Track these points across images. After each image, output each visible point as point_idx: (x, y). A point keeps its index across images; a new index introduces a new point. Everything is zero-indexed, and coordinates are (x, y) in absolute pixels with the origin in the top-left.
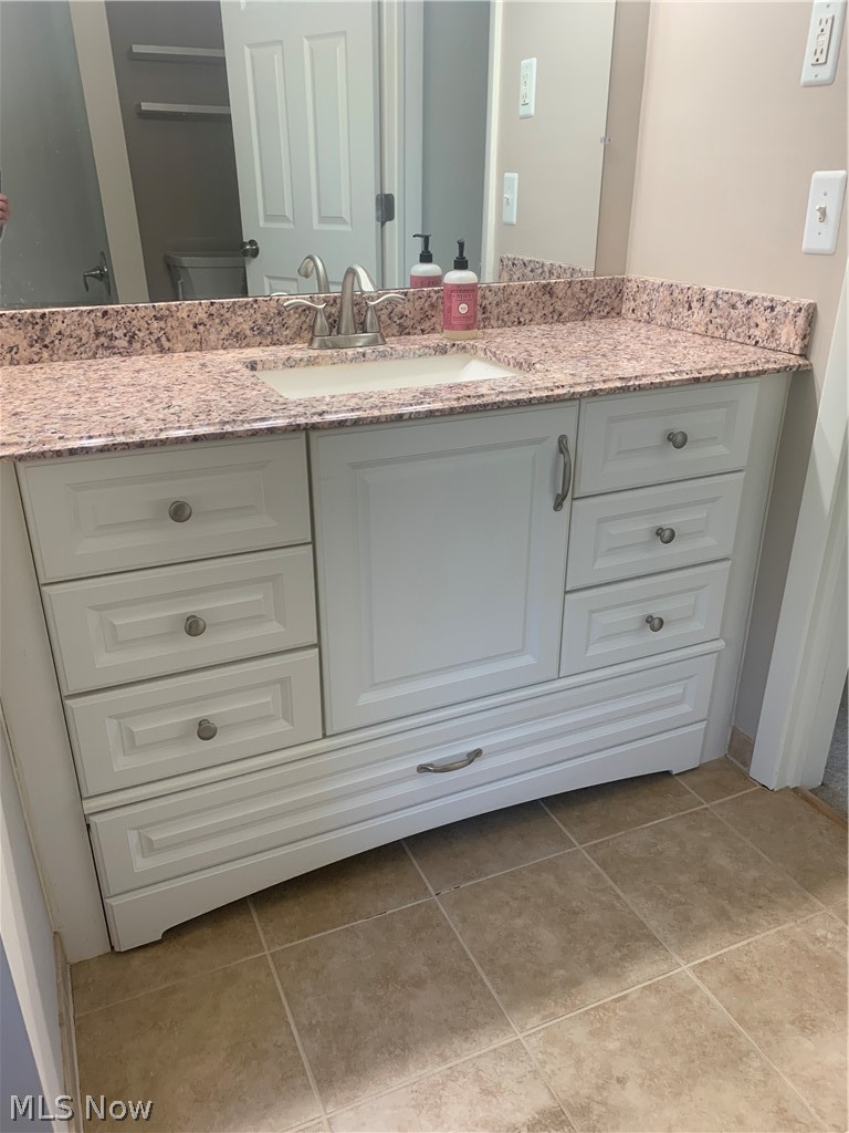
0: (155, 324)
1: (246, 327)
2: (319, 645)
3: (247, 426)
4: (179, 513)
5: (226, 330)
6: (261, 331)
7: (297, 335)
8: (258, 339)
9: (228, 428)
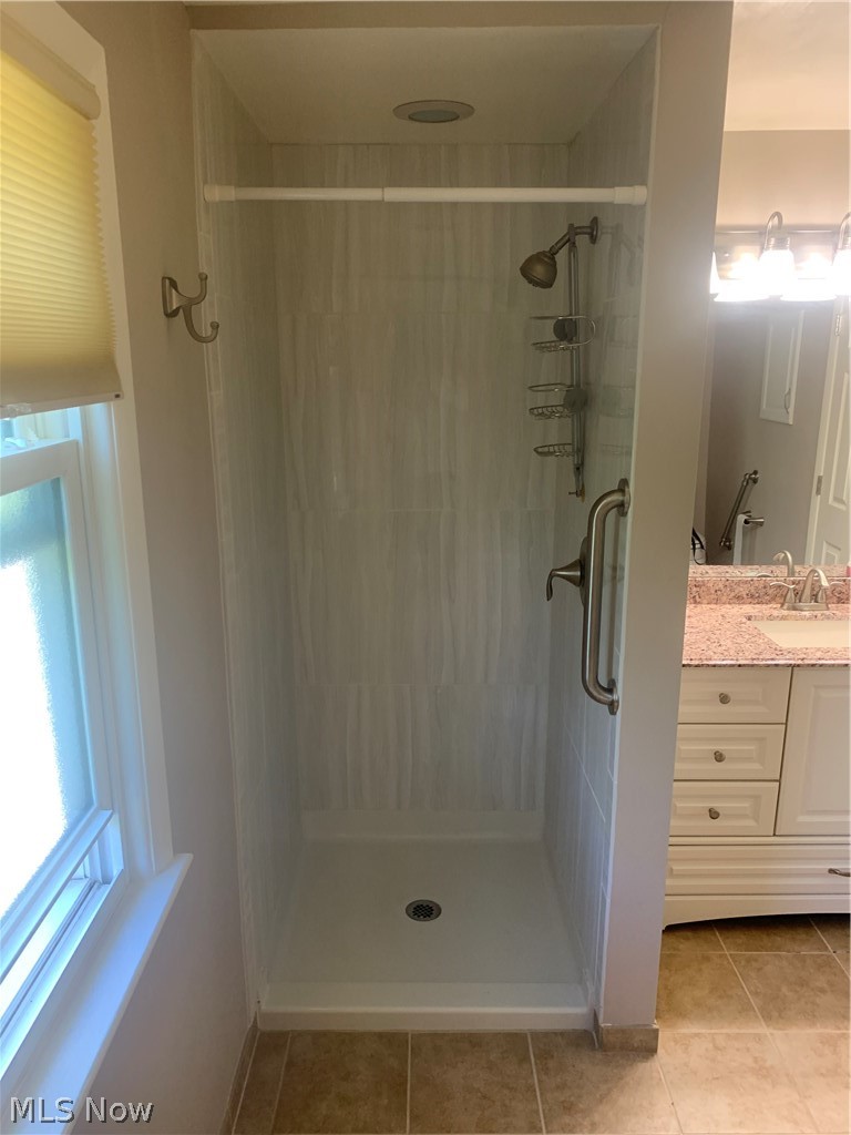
0: (695, 589)
1: (744, 594)
2: (779, 781)
3: (764, 662)
4: (724, 699)
5: (733, 594)
6: (752, 596)
7: (773, 599)
8: (750, 600)
9: (755, 662)
